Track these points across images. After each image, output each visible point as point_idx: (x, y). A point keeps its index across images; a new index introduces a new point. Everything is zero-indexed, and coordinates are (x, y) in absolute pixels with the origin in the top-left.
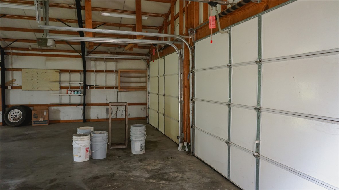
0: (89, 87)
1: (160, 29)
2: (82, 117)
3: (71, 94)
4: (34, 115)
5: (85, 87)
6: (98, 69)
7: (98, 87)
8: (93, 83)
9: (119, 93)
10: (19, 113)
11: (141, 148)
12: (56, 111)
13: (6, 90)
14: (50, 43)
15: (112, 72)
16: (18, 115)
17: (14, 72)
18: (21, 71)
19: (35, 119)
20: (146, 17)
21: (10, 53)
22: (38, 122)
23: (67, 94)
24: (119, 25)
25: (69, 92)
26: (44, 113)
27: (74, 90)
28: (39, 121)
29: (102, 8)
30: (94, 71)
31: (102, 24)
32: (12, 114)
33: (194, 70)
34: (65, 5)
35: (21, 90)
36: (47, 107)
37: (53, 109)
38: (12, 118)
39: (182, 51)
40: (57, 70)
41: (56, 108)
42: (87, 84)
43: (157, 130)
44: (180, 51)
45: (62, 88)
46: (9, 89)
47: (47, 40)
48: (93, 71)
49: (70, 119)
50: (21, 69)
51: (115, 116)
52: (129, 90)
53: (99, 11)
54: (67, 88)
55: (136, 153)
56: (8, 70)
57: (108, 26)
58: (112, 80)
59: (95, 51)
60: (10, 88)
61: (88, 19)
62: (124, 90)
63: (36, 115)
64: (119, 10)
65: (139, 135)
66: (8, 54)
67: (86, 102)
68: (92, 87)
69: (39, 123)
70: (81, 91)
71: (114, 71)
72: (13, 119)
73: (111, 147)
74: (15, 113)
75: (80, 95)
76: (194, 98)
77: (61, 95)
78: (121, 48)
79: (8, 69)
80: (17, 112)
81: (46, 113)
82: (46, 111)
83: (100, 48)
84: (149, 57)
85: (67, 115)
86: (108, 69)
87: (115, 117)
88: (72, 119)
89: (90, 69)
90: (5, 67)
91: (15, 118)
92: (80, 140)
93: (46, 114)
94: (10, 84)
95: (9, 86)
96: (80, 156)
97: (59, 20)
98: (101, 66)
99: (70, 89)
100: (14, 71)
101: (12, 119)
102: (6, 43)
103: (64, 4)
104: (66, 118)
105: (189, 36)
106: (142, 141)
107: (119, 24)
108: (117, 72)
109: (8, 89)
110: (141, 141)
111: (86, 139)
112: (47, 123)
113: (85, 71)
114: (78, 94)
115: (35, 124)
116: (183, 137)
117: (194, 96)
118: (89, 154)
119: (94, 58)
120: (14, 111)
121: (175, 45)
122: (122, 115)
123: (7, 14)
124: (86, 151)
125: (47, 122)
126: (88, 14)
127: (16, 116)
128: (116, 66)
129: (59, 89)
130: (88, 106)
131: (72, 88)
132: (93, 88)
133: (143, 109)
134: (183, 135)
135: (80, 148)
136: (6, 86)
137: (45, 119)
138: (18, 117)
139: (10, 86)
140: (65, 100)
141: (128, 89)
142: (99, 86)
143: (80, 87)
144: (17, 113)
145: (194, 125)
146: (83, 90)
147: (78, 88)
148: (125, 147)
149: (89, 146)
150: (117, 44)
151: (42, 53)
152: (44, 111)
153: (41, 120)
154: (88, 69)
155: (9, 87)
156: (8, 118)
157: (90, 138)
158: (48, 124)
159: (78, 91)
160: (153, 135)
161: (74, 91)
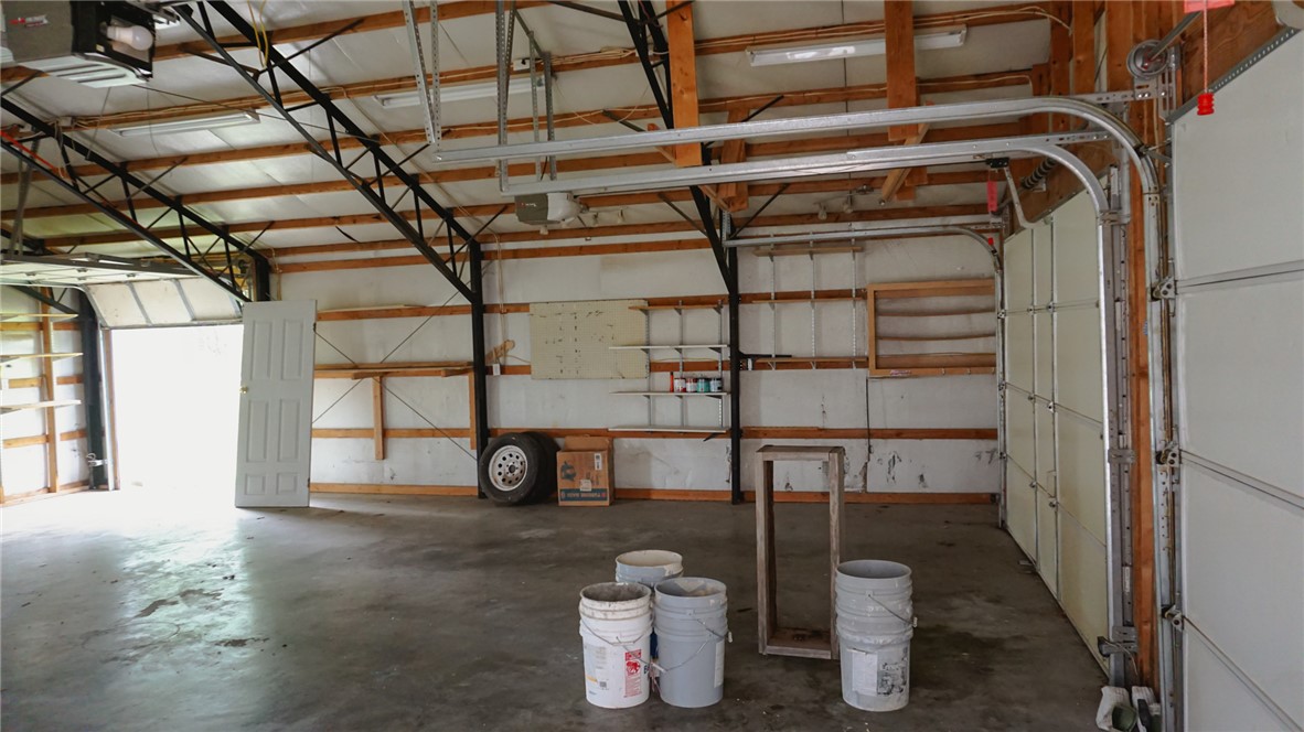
0: (750, 362)
1: (1041, 77)
2: (728, 481)
3: (684, 390)
4: (563, 469)
5: (738, 361)
6: (786, 287)
7: (786, 362)
8: (766, 348)
9: (875, 386)
10: (520, 459)
11: (882, 683)
12: (637, 455)
13: (487, 377)
14: (558, 209)
15: (842, 295)
16: (516, 465)
17: (510, 316)
18: (528, 311)
19: (568, 481)
20: (952, 33)
21: (496, 252)
22: (577, 495)
23: (672, 391)
24: (844, 95)
25: (678, 384)
26: (596, 461)
27: (698, 374)
28: (578, 491)
29: (754, 35)
30: (770, 299)
31: (770, 101)
32: (500, 461)
33: (1171, 281)
34: (610, 55)
35: (529, 376)
36: (606, 439)
37: (626, 446)
38: (500, 474)
39: (1120, 176)
40: (637, 303)
41: (636, 442)
42: (745, 348)
43: (1032, 570)
44: (1109, 181)
45: (654, 367)
46: (495, 374)
47: (547, 197)
48: (765, 297)
49: (687, 488)
50: (527, 304)
51: (861, 484)
52: (915, 371)
53: (741, 48)
54: (670, 367)
55: (859, 703)
56: (492, 312)
57: (792, 105)
58: (844, 329)
59: (765, 218)
60: (499, 373)
61: (682, 92)
62: (893, 371)
63: (569, 468)
64: (824, 27)
65: (872, 620)
66: (491, 256)
67: (743, 423)
68: (761, 362)
69: (580, 499)
70: (720, 379)
71: (851, 290)
72: (504, 480)
73: (764, 648)
74: (508, 458)
75: (719, 397)
76: (1175, 450)
77: (649, 393)
78: (872, 190)
79: (492, 308)
80: (515, 455)
81: (600, 461)
82: (599, 454)
83: (786, 203)
84: (999, 220)
85: (677, 472)
86: (825, 287)
87: (858, 488)
88: (693, 488)
89: (755, 292)
90: (485, 302)
91: (510, 475)
92: (601, 616)
93: (600, 464)
94: (498, 358)
95: (494, 366)
96: (603, 685)
97: (610, 115)
98: (797, 272)
99: (684, 370)
100: (509, 314)
101: (500, 478)
102: (477, 219)
103: (610, 49)
104: (671, 483)
105: (1132, 89)
106: (886, 650)
107: (841, 89)
108: (861, 295)
109: (492, 373)
110: (883, 646)
111: (626, 615)
112: (605, 499)
113: (735, 300)
114: (709, 391)
115: (567, 499)
116: (1134, 646)
117: (1175, 437)
118: (641, 678)
119: (769, 244)
120: (505, 451)
121: (1074, 149)
122: (891, 480)
123: (454, 124)
124: (628, 664)
125: (604, 494)
126: (681, 70)
127: (512, 469)
128: (861, 268)
129: (645, 372)
130: (747, 438)
131: (688, 366)
132: (765, 366)
133: (985, 457)
134: (1133, 637)
135: (601, 648)
136: (488, 364)
137: (598, 483)
138: (517, 472)
139: (498, 365)
140: (668, 412)
141: (913, 367)
142: (790, 356)
143: (717, 362)
144: (514, 458)
145: (1180, 608)
146: (727, 375)
147: (711, 366)
148: (829, 657)
149: (643, 646)
150: (853, 176)
151: (588, 243)
152: (596, 454)
153: (585, 485)
154: (748, 292)
155: (496, 369)
156: (491, 475)
157: (646, 608)
158: (607, 503)
159: (708, 380)
160: (997, 600)
161: (696, 380)
